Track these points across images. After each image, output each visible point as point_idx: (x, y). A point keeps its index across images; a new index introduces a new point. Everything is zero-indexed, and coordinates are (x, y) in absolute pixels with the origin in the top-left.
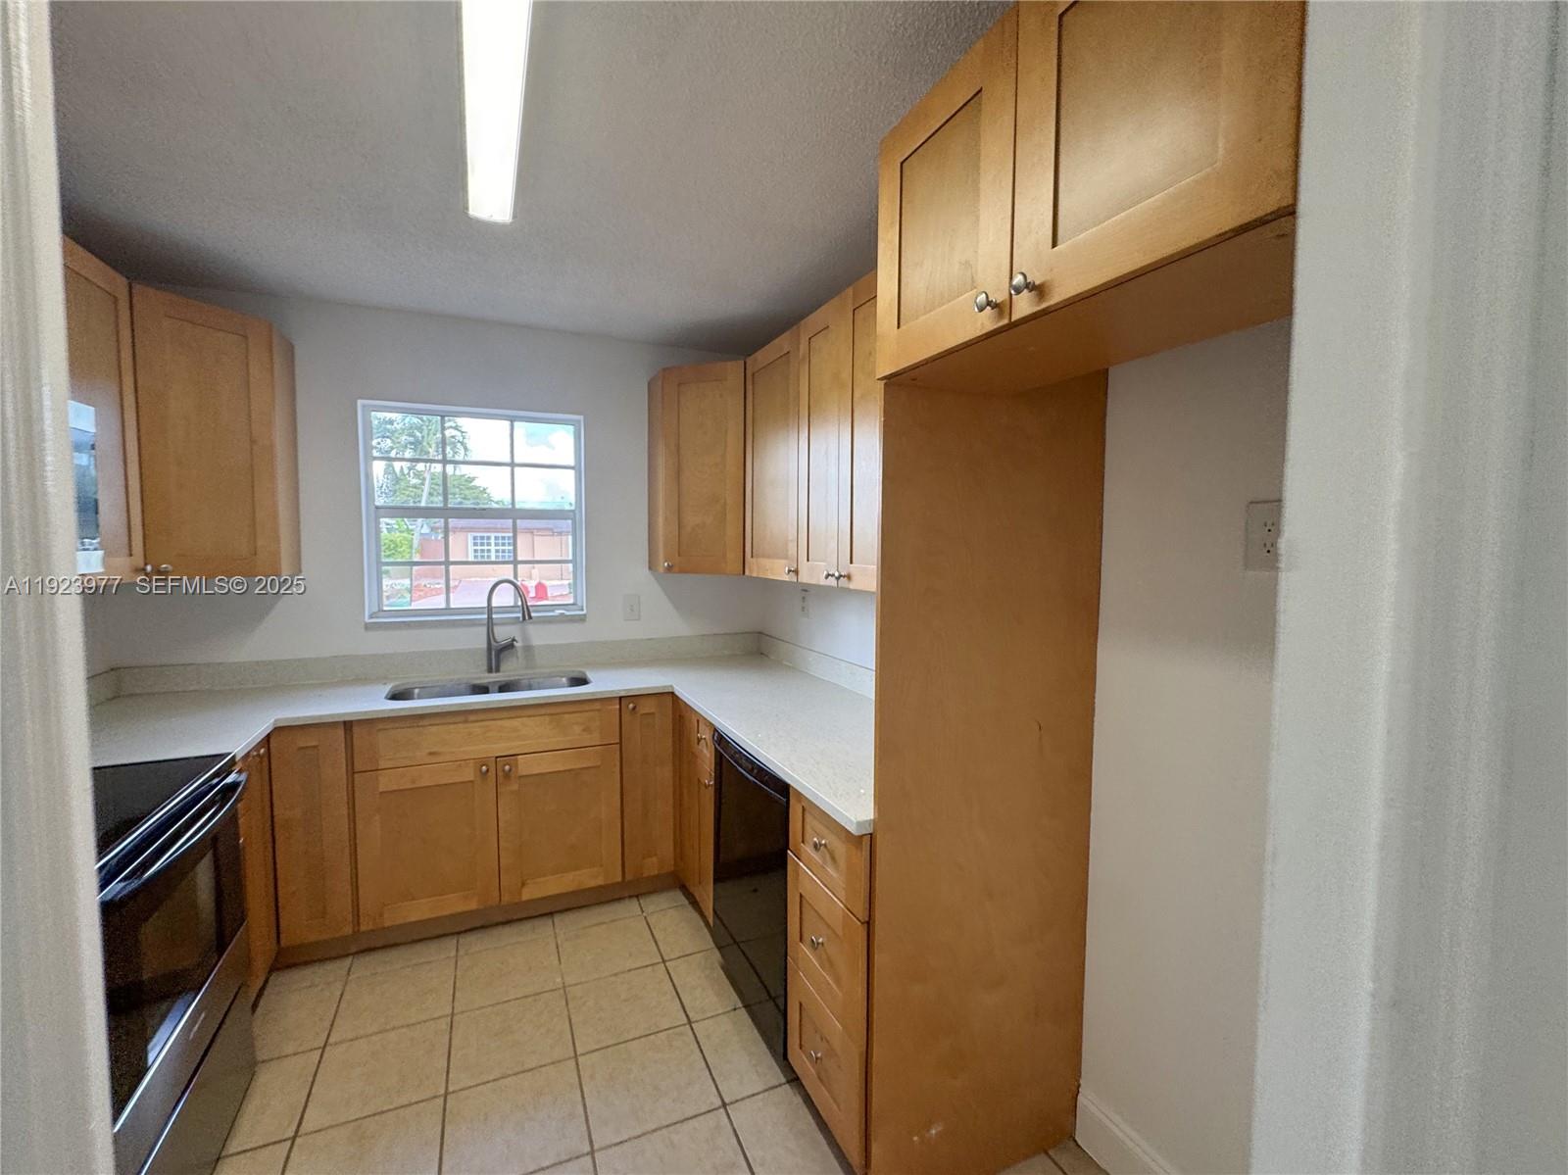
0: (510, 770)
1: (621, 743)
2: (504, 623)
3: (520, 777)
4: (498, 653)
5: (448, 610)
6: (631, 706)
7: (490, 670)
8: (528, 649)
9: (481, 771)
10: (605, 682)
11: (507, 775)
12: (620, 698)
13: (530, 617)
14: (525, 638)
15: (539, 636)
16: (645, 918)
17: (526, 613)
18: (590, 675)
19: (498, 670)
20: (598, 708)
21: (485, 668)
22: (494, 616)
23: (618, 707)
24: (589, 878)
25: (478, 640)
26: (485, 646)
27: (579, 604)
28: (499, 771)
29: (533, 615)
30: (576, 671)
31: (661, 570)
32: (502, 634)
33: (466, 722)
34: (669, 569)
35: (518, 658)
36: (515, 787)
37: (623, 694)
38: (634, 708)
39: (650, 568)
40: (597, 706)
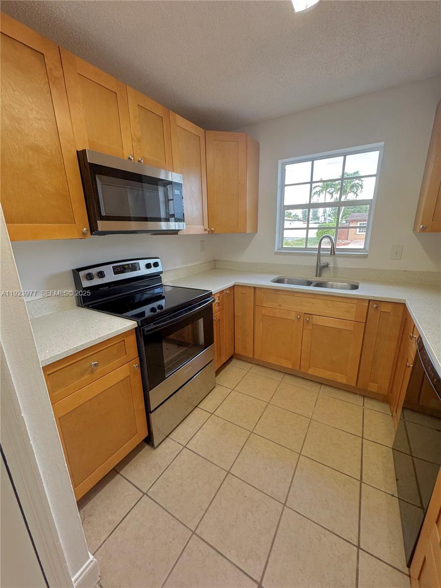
0: (309, 320)
1: (366, 323)
2: (326, 255)
3: (313, 324)
4: (321, 269)
5: (306, 249)
6: (375, 306)
7: (316, 276)
8: (335, 268)
9: (297, 317)
10: (366, 291)
11: (308, 322)
12: (369, 300)
13: (334, 254)
15: (341, 263)
16: (363, 409)
17: (333, 251)
19: (320, 276)
20: (356, 303)
21: (315, 274)
22: (321, 252)
23: (367, 304)
24: (341, 379)
25: (313, 262)
26: (316, 265)
27: (366, 248)
29: (336, 253)
30: (354, 281)
31: (419, 230)
32: (324, 260)
33: (294, 296)
34: (423, 229)
35: (330, 272)
38: (377, 307)
39: (413, 231)
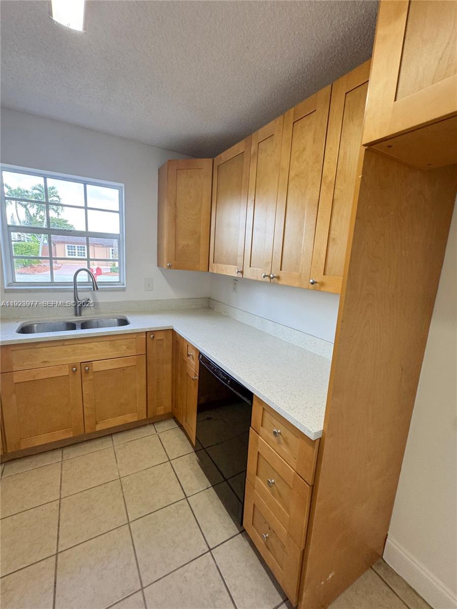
0: (89, 369)
1: (146, 354)
2: (83, 291)
3: (94, 372)
4: (79, 308)
5: (52, 283)
6: (152, 336)
7: (76, 315)
9: (72, 370)
10: (139, 324)
11: (87, 372)
12: (146, 332)
13: (97, 289)
14: (94, 298)
15: (101, 298)
16: (158, 435)
17: (95, 286)
18: (129, 319)
19: (80, 315)
20: (135, 337)
21: (73, 313)
22: (78, 287)
23: (145, 336)
24: (130, 418)
27: (122, 282)
28: (82, 370)
29: (99, 287)
30: (122, 316)
31: (165, 267)
32: (82, 296)
33: (63, 345)
34: (170, 267)
35: (91, 309)
36: (91, 377)
37: (147, 330)
39: (158, 266)
40: (135, 336)
